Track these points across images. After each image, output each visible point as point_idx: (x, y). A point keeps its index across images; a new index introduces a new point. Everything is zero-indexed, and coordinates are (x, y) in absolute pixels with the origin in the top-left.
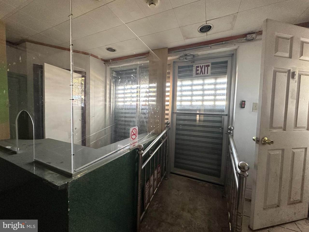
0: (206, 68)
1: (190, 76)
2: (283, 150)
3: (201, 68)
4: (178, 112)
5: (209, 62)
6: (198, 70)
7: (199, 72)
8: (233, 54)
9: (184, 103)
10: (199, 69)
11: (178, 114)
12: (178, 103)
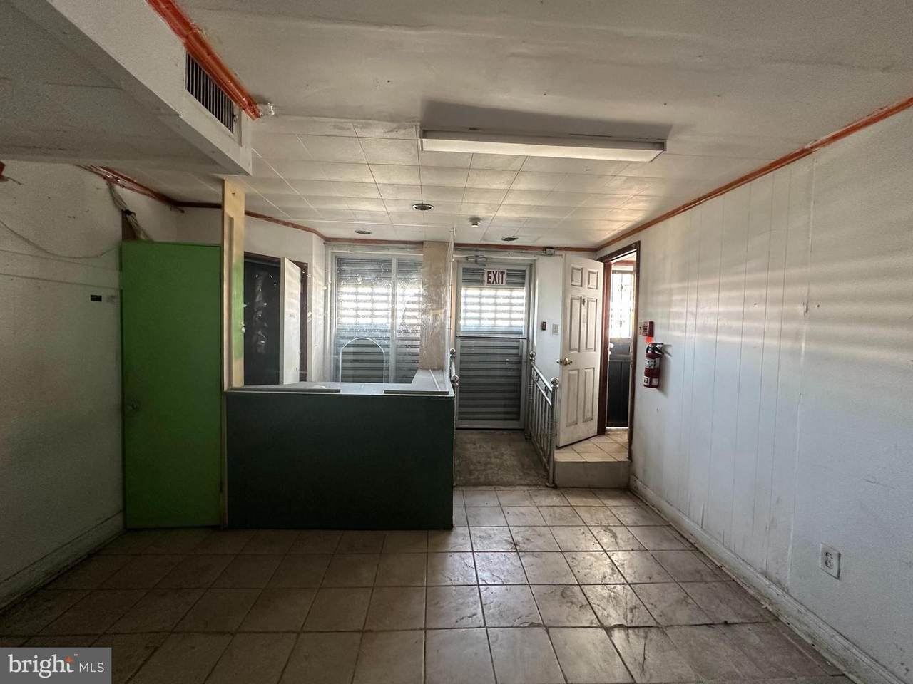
0: (501, 276)
1: (479, 283)
2: (578, 370)
3: (495, 276)
4: (462, 335)
5: (504, 268)
6: (490, 277)
7: (492, 280)
8: (531, 264)
9: (469, 322)
10: (492, 275)
11: (463, 338)
12: (462, 322)
